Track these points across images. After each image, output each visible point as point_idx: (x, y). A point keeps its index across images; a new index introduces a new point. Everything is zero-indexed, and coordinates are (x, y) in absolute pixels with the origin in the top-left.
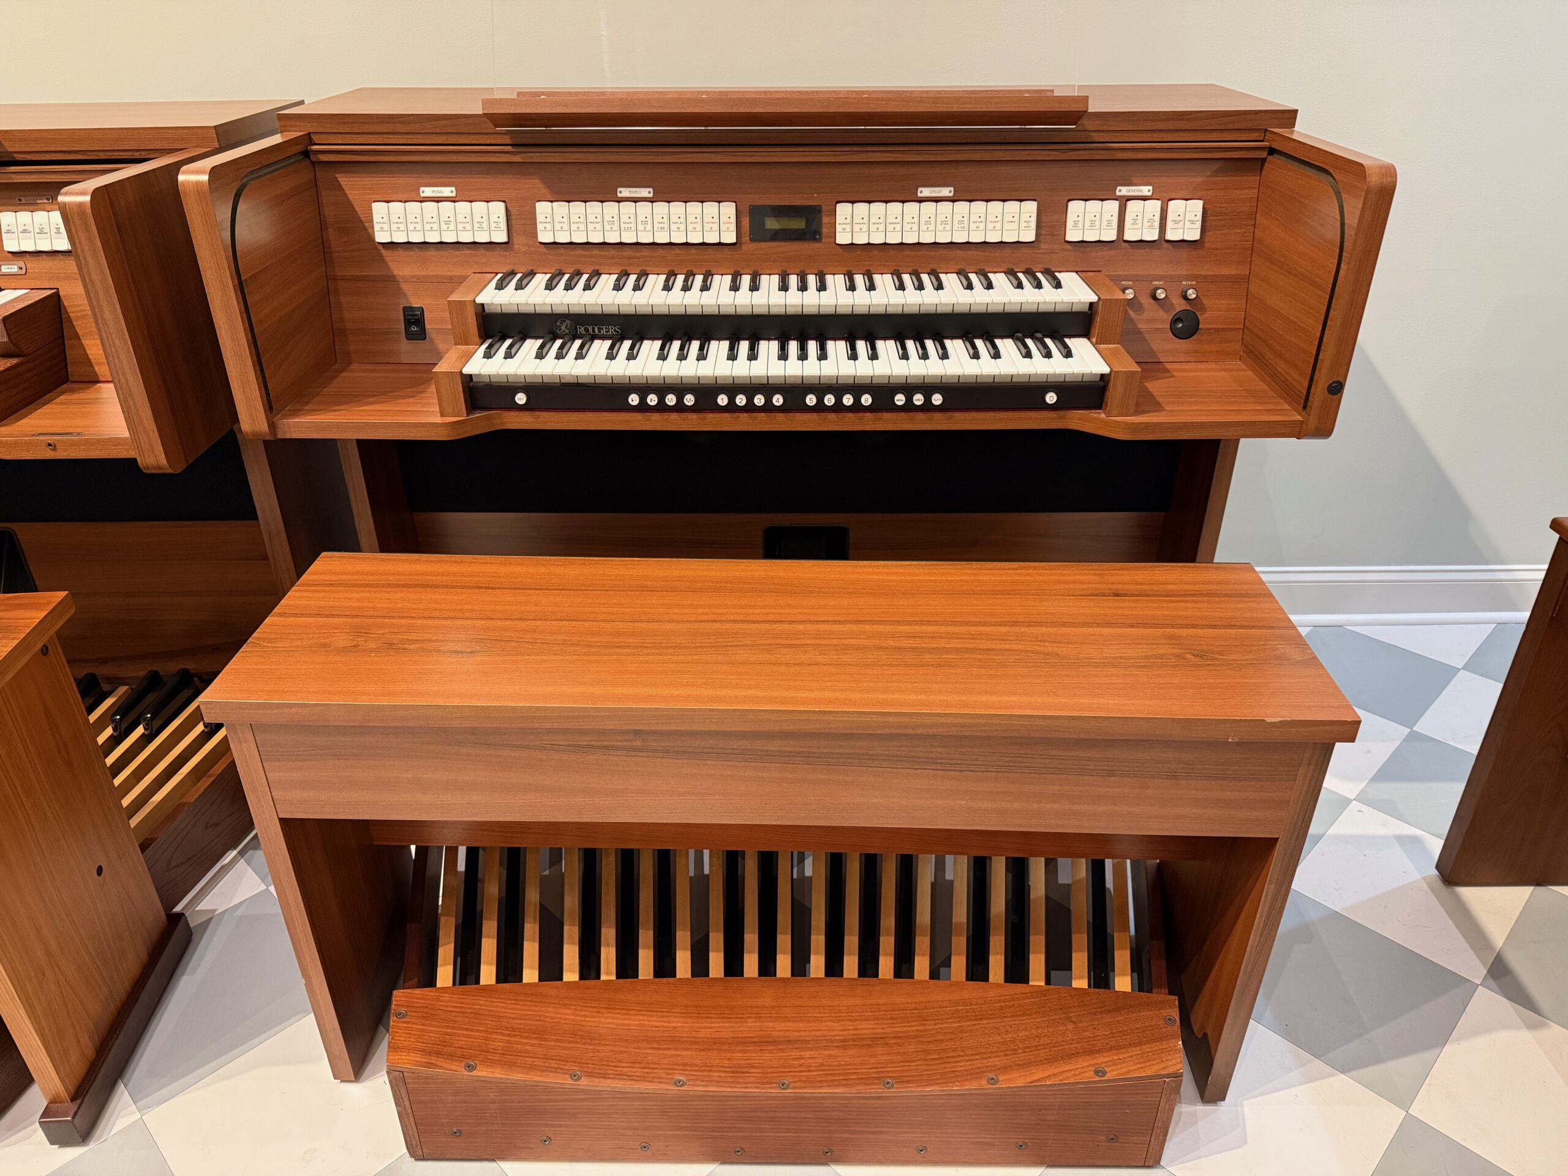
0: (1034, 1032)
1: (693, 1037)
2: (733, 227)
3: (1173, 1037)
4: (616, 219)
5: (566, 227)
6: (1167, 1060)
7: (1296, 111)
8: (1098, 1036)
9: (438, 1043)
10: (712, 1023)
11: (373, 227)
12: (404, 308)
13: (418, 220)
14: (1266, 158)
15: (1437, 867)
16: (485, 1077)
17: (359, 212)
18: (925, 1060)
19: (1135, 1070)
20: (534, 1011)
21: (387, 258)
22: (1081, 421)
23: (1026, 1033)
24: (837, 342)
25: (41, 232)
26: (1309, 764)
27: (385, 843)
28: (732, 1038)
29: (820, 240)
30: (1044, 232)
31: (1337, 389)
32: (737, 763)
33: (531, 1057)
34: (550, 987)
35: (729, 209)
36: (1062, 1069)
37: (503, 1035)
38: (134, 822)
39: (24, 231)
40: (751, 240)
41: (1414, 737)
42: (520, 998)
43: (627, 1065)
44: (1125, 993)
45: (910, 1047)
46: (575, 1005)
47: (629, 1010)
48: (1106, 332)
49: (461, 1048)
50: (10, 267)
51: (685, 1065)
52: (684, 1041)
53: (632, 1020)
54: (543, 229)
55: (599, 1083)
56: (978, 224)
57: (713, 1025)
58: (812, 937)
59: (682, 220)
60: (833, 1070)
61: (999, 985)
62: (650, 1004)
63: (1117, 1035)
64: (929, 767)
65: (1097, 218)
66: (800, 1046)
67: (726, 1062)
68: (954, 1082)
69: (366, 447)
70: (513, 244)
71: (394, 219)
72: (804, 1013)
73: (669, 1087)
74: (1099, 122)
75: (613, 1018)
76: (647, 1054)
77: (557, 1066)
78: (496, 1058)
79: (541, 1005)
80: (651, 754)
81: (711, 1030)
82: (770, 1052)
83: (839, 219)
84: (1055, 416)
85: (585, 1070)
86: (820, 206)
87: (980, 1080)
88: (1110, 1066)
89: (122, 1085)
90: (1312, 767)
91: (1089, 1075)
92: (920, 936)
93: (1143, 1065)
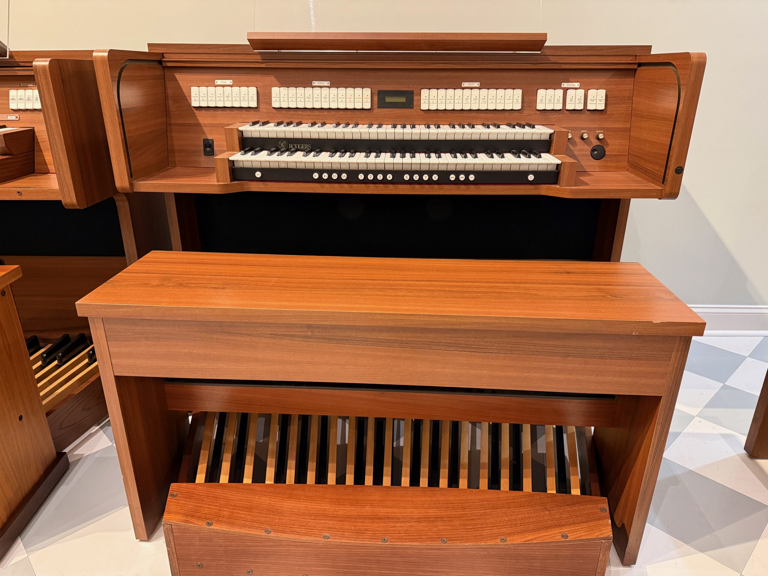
0: (527, 515)
1: (335, 514)
2: (369, 100)
3: (606, 518)
4: (311, 96)
5: (286, 99)
6: (603, 530)
7: (651, 46)
8: (563, 517)
9: (193, 510)
10: (346, 507)
11: (191, 99)
12: (204, 139)
13: (213, 95)
14: (637, 69)
15: (745, 449)
16: (217, 529)
17: (184, 92)
18: (465, 529)
19: (584, 535)
20: (247, 497)
21: (197, 115)
22: (546, 190)
23: (522, 516)
24: (421, 154)
25: (29, 99)
26: (678, 351)
27: (174, 409)
28: (357, 515)
29: (412, 108)
30: (525, 105)
31: (680, 171)
32: (362, 346)
33: (243, 520)
34: (258, 486)
35: (367, 92)
36: (543, 535)
37: (229, 508)
38: (44, 402)
39: (21, 99)
40: (378, 107)
41: (725, 388)
42: (241, 491)
43: (297, 527)
44: (577, 495)
45: (457, 522)
46: (270, 496)
47: (300, 499)
48: (558, 148)
49: (205, 514)
50: (11, 117)
51: (329, 528)
52: (330, 516)
53: (301, 504)
54: (275, 100)
55: (281, 535)
56: (492, 100)
57: (346, 509)
58: (403, 468)
59: (344, 96)
60: (413, 533)
61: (506, 492)
62: (312, 497)
63: (574, 517)
64: (467, 350)
65: (552, 98)
66: (394, 520)
67: (353, 527)
68: (482, 540)
69: (178, 196)
70: (259, 108)
71: (202, 95)
72: (397, 504)
73: (320, 539)
74: (552, 51)
75: (291, 503)
76: (309, 522)
77: (258, 526)
78: (224, 520)
79: (252, 494)
80: (316, 340)
81: (345, 511)
82: (377, 523)
83: (423, 97)
84: (533, 188)
85: (274, 528)
86: (413, 91)
87: (496, 540)
88: (570, 533)
89: (20, 540)
90: (679, 353)
91: (559, 538)
92: (462, 469)
93: (589, 533)
